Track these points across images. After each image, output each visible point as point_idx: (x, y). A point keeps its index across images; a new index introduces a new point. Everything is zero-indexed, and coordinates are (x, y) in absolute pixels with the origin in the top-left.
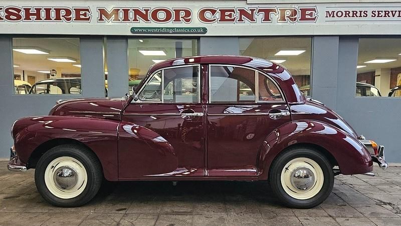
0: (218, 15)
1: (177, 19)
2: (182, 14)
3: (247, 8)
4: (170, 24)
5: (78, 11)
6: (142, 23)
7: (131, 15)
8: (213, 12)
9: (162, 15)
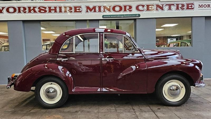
0: (145, 8)
1: (125, 10)
2: (128, 8)
3: (160, 4)
4: (122, 13)
5: (75, 8)
6: (107, 13)
7: (102, 9)
8: (143, 6)
9: (117, 9)
